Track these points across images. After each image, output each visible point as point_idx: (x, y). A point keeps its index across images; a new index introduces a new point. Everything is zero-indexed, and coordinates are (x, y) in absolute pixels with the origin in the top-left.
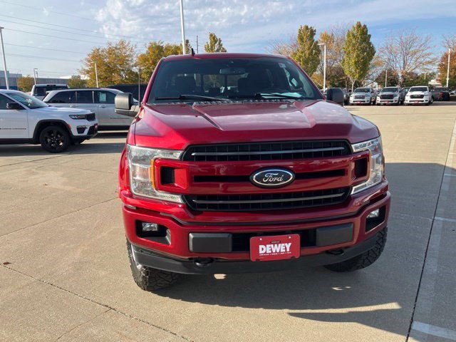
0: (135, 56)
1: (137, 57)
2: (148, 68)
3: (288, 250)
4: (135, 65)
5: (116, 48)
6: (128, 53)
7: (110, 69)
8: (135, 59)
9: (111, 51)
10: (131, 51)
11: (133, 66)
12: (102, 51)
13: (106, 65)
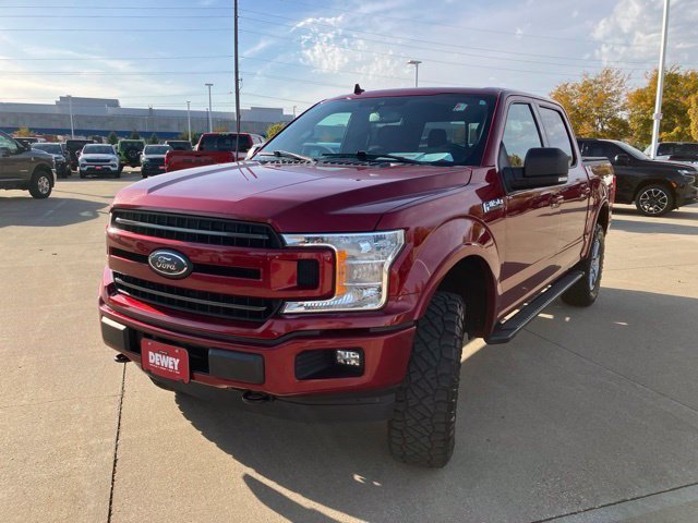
0: (624, 93)
1: (626, 95)
2: (644, 113)
3: (176, 368)
4: (623, 108)
5: (595, 82)
6: (613, 89)
7: (579, 117)
8: (623, 99)
9: (586, 87)
10: (620, 86)
11: (618, 110)
12: (573, 88)
13: (574, 109)
